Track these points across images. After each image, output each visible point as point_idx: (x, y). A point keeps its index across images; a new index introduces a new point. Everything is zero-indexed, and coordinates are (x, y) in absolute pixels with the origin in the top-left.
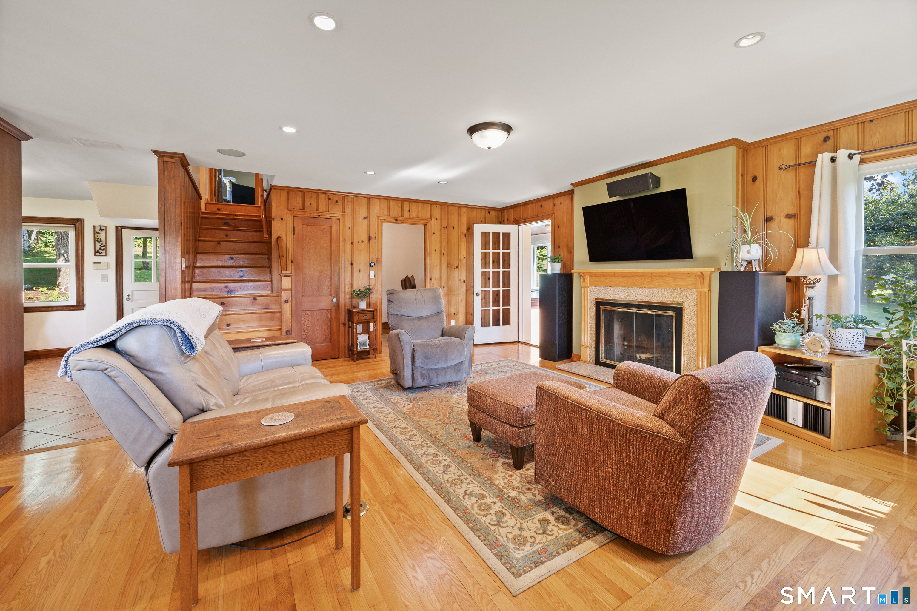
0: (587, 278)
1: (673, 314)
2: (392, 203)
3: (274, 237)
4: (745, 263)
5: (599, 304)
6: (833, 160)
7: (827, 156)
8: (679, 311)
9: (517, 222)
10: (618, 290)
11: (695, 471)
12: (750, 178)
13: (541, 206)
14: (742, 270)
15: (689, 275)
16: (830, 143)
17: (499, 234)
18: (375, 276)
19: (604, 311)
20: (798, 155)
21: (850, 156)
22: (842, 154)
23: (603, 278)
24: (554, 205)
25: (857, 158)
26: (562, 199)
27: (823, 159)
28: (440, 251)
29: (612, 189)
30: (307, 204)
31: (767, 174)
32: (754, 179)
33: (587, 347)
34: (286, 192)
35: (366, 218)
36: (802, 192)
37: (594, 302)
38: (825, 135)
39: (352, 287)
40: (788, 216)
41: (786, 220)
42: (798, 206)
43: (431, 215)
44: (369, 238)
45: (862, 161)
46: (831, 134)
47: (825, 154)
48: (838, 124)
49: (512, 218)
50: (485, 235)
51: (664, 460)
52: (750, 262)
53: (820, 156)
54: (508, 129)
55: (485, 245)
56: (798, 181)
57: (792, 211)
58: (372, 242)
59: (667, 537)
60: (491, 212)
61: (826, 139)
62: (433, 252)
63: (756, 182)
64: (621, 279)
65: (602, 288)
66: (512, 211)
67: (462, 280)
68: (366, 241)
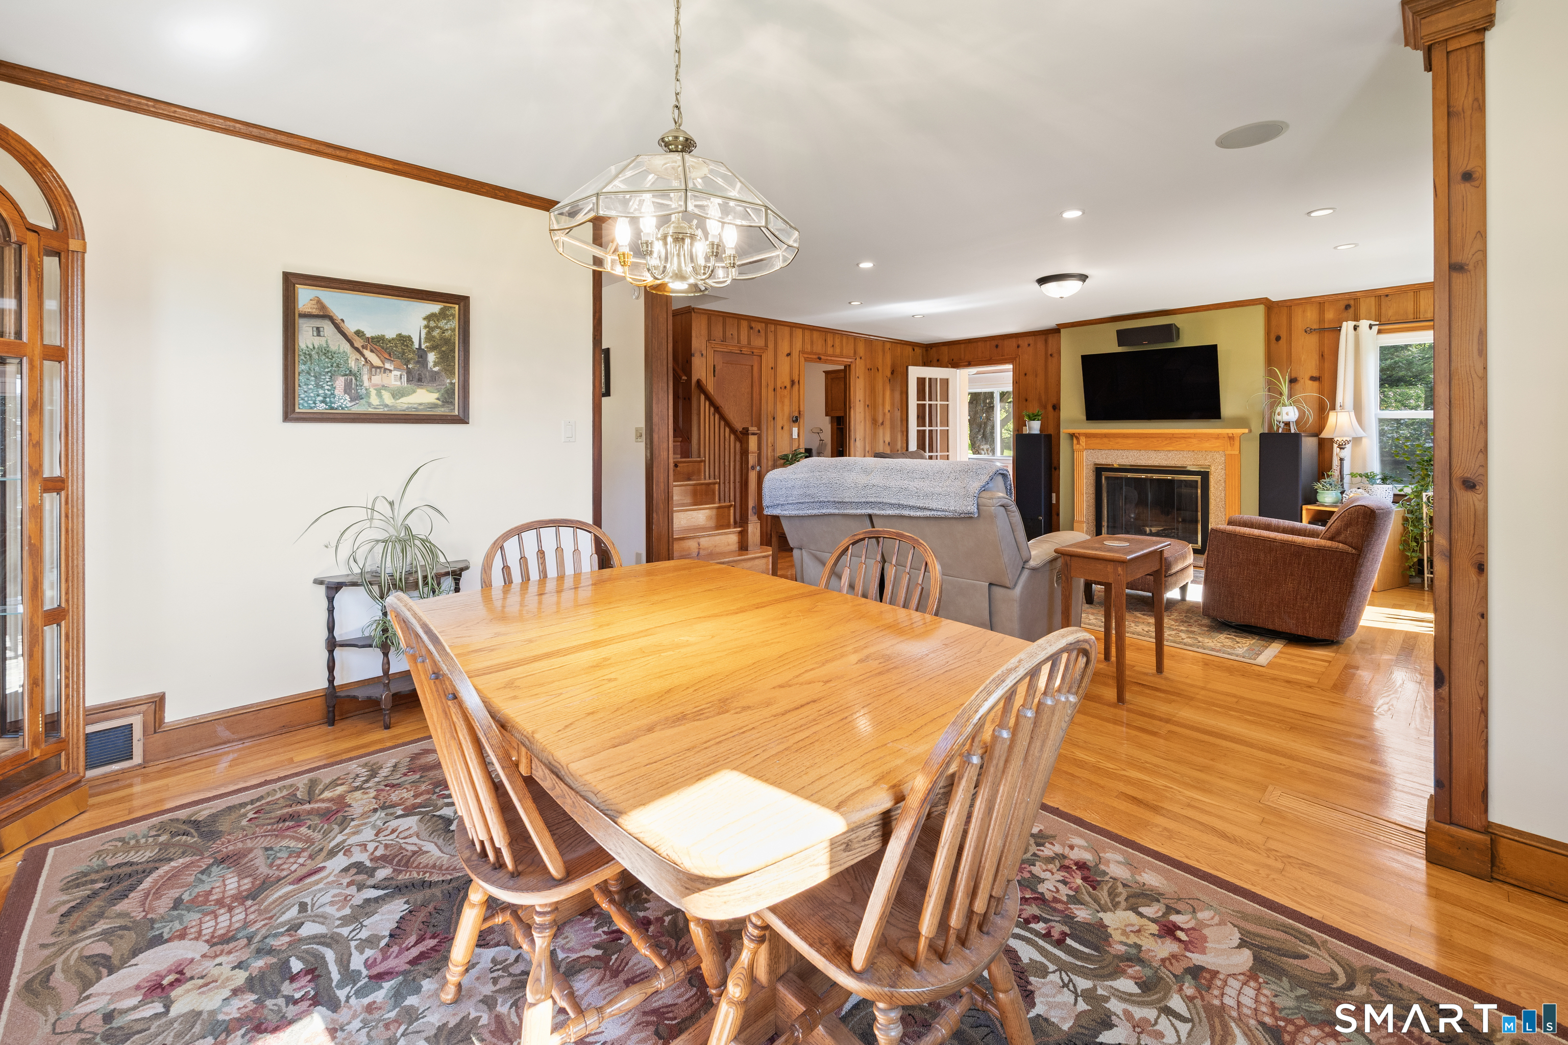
0: (1083, 440)
1: (1198, 478)
2: (815, 334)
3: (694, 380)
4: (1282, 425)
5: (1099, 470)
6: (1355, 328)
7: (1351, 324)
8: (1205, 476)
9: (955, 364)
10: (1126, 453)
11: (1360, 573)
12: (1273, 338)
13: (997, 346)
14: (1280, 431)
15: (1218, 437)
16: (1351, 311)
17: (924, 379)
18: (798, 436)
19: (1107, 478)
20: (1321, 320)
21: (1371, 327)
22: (1364, 324)
23: (1106, 440)
24: (1018, 347)
25: (1375, 329)
26: (1031, 340)
27: (1347, 327)
28: (865, 402)
29: (1123, 337)
30: (728, 334)
31: (1291, 335)
32: (1278, 338)
33: (1083, 522)
34: (706, 316)
35: (789, 355)
36: (1326, 356)
37: (1092, 467)
38: (1346, 303)
39: (774, 450)
40: (1313, 379)
41: (1311, 382)
42: (1321, 368)
43: (855, 353)
44: (793, 383)
45: (1379, 332)
46: (1352, 303)
47: (1350, 322)
48: (1358, 294)
49: (946, 359)
50: (921, 382)
51: (1340, 568)
52: (1287, 424)
53: (1345, 324)
54: (1083, 278)
55: (921, 395)
56: (1321, 344)
57: (1315, 374)
58: (796, 387)
59: (1338, 626)
60: (916, 349)
61: (1348, 307)
62: (857, 402)
63: (1280, 342)
64: (1130, 441)
65: (1103, 452)
66: (945, 349)
67: (887, 443)
68: (788, 387)
